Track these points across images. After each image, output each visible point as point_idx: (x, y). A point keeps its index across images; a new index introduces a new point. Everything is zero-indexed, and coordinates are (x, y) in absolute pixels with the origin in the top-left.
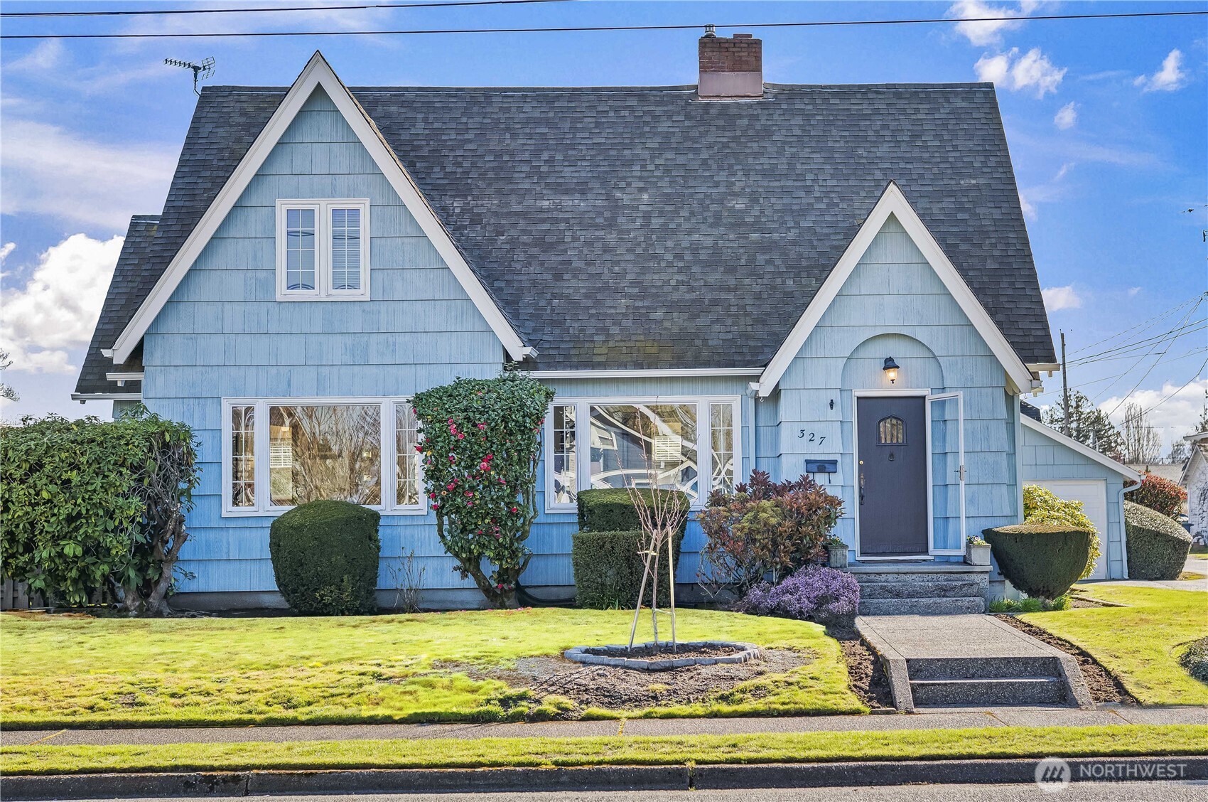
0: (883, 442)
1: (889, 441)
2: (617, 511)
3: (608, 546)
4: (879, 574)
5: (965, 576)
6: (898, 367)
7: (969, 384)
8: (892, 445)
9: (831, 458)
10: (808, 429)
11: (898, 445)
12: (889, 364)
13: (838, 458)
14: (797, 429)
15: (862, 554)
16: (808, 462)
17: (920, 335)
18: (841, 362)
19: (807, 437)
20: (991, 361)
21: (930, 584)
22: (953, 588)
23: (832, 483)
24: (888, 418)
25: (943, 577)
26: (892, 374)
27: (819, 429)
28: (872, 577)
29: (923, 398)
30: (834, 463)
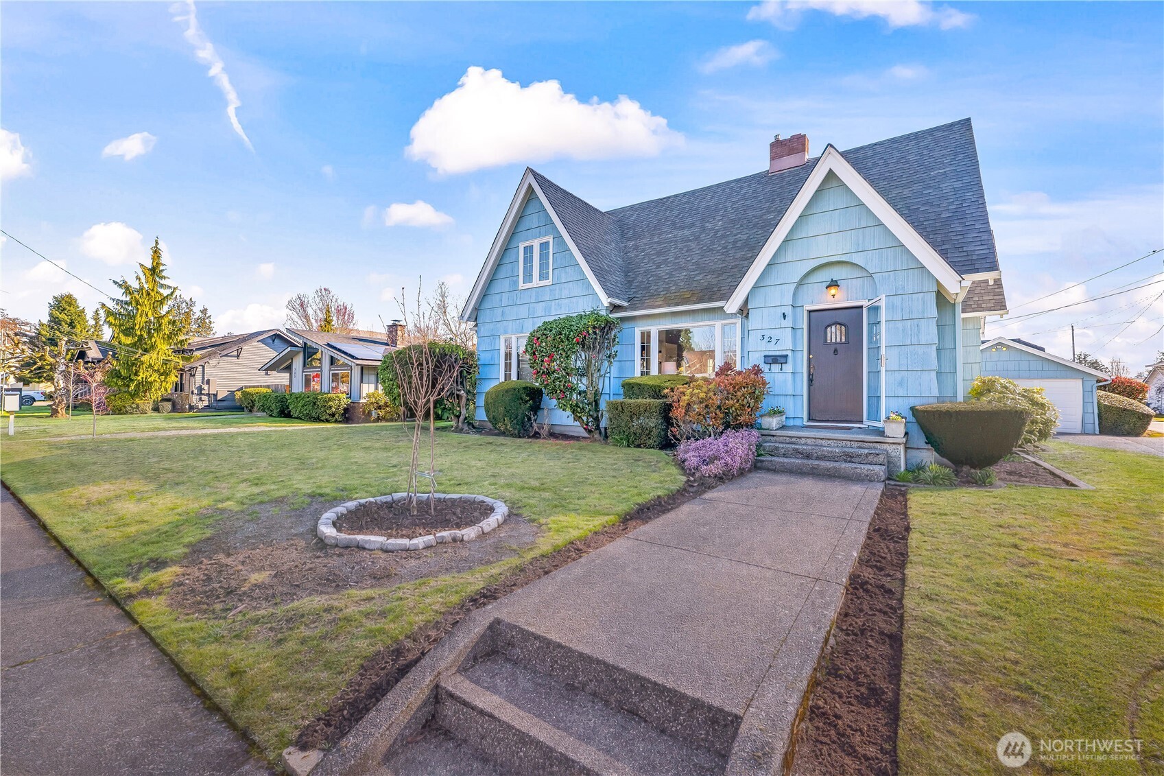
0: (829, 341)
1: (834, 341)
2: (636, 388)
3: (620, 408)
4: (800, 438)
5: (878, 446)
6: (838, 286)
7: (901, 292)
8: (836, 343)
9: (784, 353)
10: (768, 334)
11: (841, 343)
12: (834, 284)
13: (789, 353)
14: (760, 333)
15: (810, 419)
16: (765, 356)
17: (856, 259)
18: (793, 287)
19: (766, 339)
20: (922, 272)
21: (837, 451)
22: (859, 456)
23: (783, 370)
24: (833, 324)
25: (856, 444)
26: (833, 291)
27: (775, 334)
28: (794, 440)
29: (861, 307)
30: (786, 356)
